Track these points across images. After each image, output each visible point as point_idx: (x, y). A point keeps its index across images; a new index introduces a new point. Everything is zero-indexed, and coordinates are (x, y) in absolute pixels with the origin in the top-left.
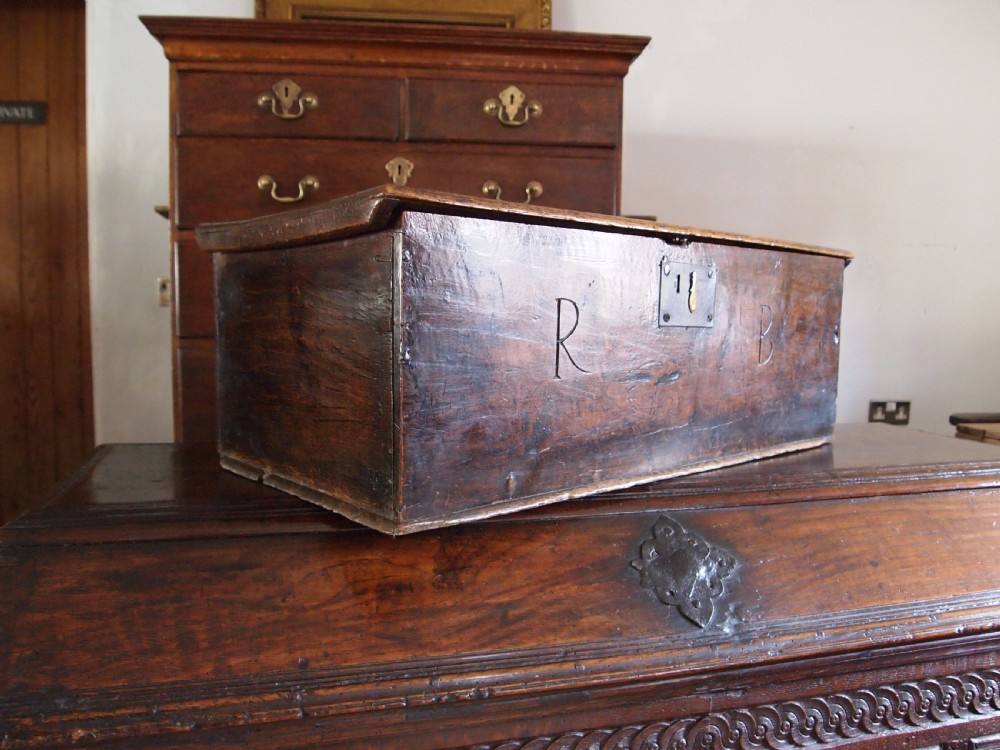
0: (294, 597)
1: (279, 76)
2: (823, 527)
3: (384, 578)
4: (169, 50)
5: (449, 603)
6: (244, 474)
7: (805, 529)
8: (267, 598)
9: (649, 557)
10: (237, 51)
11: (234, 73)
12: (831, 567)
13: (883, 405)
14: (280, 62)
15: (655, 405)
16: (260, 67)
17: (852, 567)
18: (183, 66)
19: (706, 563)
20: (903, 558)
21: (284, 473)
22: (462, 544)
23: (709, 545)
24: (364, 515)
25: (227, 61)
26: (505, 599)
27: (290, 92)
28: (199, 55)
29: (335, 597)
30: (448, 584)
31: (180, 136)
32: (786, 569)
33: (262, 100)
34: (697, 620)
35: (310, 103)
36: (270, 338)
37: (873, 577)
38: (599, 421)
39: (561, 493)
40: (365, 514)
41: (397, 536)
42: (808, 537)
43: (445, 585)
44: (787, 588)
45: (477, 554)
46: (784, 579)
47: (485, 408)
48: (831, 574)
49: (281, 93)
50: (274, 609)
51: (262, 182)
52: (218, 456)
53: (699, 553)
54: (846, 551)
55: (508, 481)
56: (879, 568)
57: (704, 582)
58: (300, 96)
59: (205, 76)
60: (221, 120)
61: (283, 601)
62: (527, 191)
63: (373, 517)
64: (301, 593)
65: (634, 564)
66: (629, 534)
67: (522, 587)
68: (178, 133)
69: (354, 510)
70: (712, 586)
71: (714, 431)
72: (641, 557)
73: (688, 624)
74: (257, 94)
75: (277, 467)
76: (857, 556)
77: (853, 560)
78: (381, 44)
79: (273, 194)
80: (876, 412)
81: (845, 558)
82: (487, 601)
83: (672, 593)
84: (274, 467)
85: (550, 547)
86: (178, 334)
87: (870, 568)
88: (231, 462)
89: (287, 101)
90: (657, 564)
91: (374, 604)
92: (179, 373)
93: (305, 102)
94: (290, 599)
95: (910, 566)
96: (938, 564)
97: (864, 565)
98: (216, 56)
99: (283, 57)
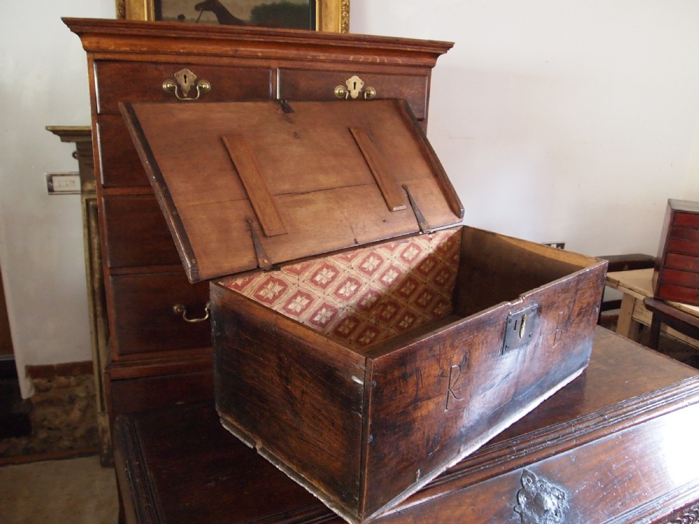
1: (179, 66)
4: (86, 43)
6: (241, 439)
9: (522, 503)
10: (144, 45)
11: (142, 62)
14: (179, 54)
16: (163, 58)
18: (99, 56)
21: (272, 451)
23: (550, 485)
25: (135, 53)
27: (188, 79)
28: (112, 47)
31: (100, 115)
33: (167, 86)
35: (205, 88)
44: (592, 506)
46: (589, 499)
49: (181, 80)
53: (547, 493)
55: (417, 474)
58: (196, 82)
59: (118, 65)
63: (343, 510)
65: (515, 510)
66: (511, 488)
68: (98, 113)
69: (328, 500)
72: (519, 504)
74: (162, 81)
75: (266, 445)
77: (620, 478)
81: (616, 477)
85: (472, 508)
88: (229, 424)
89: (186, 86)
90: (527, 506)
93: (201, 88)
98: (126, 48)
99: (182, 51)
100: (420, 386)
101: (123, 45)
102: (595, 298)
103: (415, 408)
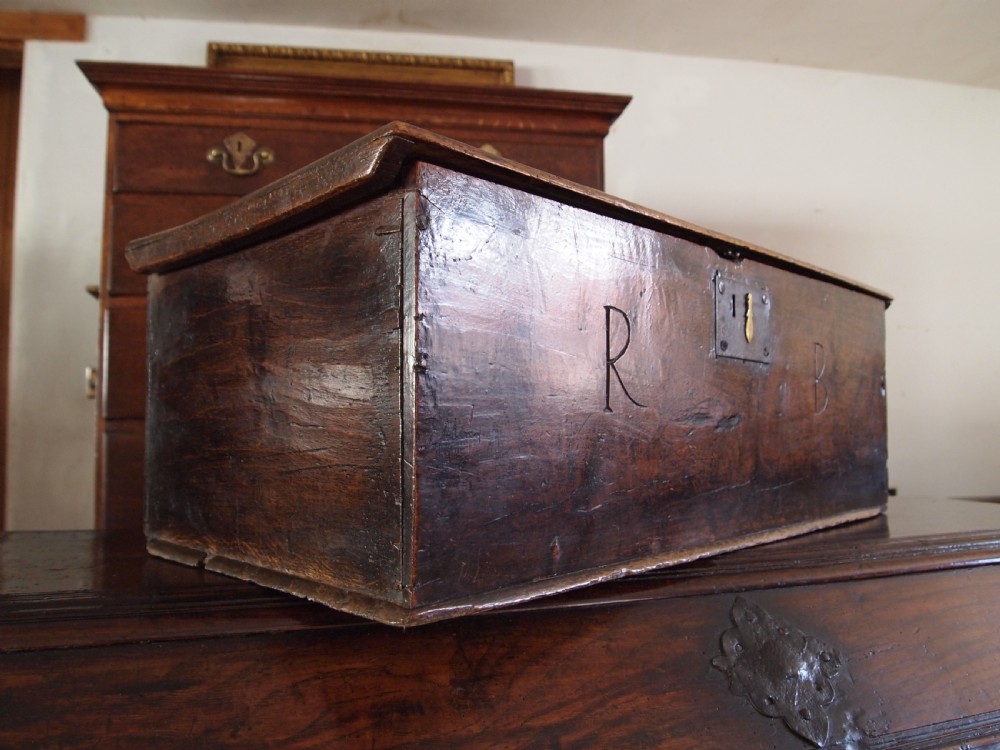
0: (250, 729)
1: (232, 130)
3: (381, 696)
4: (109, 99)
5: (476, 729)
6: (178, 560)
7: (911, 610)
8: (209, 731)
9: (732, 653)
10: (185, 101)
11: (181, 125)
14: (233, 115)
15: (715, 456)
16: (211, 121)
18: (124, 117)
19: (805, 658)
21: (234, 552)
22: (486, 643)
23: (803, 633)
24: (356, 601)
25: (173, 113)
26: (554, 719)
27: (244, 147)
28: (142, 105)
29: (310, 727)
30: (472, 700)
31: (118, 193)
32: (902, 661)
33: (212, 155)
34: (810, 737)
35: (266, 158)
36: (219, 371)
38: (656, 471)
39: (615, 567)
40: (358, 599)
41: (408, 629)
43: (468, 702)
45: (509, 657)
47: (526, 445)
49: (232, 147)
52: (143, 540)
53: (794, 645)
55: (553, 548)
57: (807, 681)
58: (254, 150)
59: (148, 127)
60: (164, 175)
61: (233, 736)
63: (370, 602)
64: (259, 723)
65: (714, 663)
66: (702, 623)
67: (573, 700)
68: (114, 189)
69: (340, 594)
70: (819, 689)
71: (776, 493)
72: (723, 653)
73: (800, 743)
74: (206, 149)
75: (225, 545)
78: (346, 98)
82: (529, 723)
83: (771, 700)
84: (219, 546)
85: (604, 643)
86: (104, 414)
88: (162, 546)
89: (240, 157)
90: (744, 661)
91: (368, 736)
92: (104, 461)
93: (260, 158)
94: (244, 732)
98: (162, 106)
99: (237, 110)
101: (157, 102)
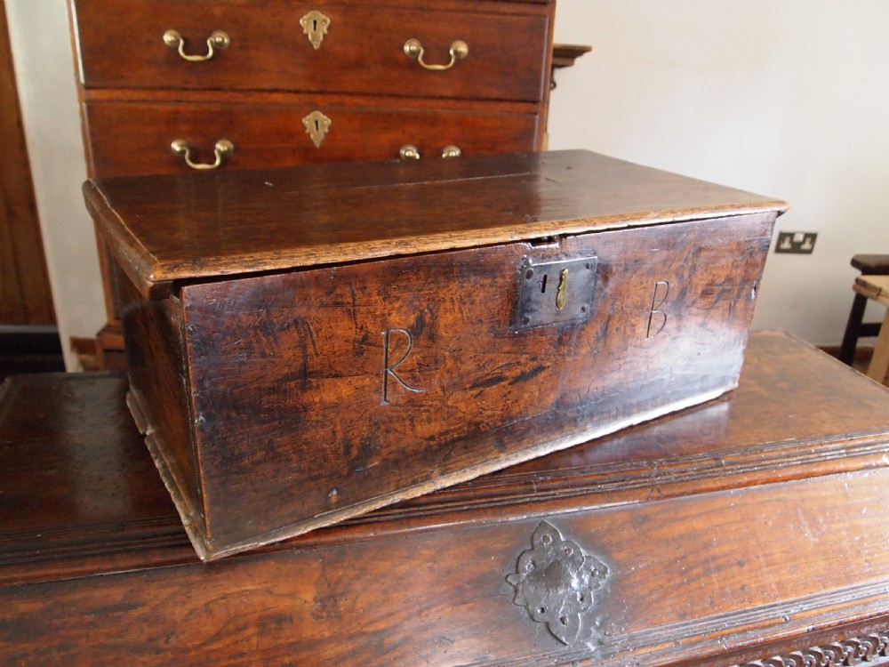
0: (177, 637)
2: (698, 524)
3: (264, 611)
5: (327, 634)
7: (680, 528)
8: (151, 639)
9: (524, 571)
12: (700, 570)
13: (791, 235)
17: (719, 569)
19: (579, 575)
20: (770, 555)
22: (342, 566)
23: (584, 553)
26: (381, 626)
29: (216, 635)
30: (327, 612)
32: (655, 575)
34: (563, 639)
37: (737, 579)
42: (682, 536)
43: (324, 614)
44: (654, 597)
45: (358, 578)
46: (652, 585)
48: (698, 577)
50: (158, 651)
51: (168, 38)
53: (574, 564)
54: (716, 551)
56: (746, 567)
57: (575, 595)
61: (167, 642)
62: (451, 52)
64: (183, 633)
65: (509, 579)
66: (508, 545)
67: (399, 611)
70: (582, 599)
72: (517, 570)
73: (555, 641)
76: (726, 555)
77: (721, 561)
79: (180, 50)
80: (783, 242)
81: (714, 558)
82: (364, 629)
83: (542, 609)
85: (429, 564)
87: (736, 569)
90: (531, 578)
94: (173, 641)
95: (774, 564)
96: (802, 560)
97: (732, 565)
100: (311, 350)
102: (746, 272)
103: (305, 388)
